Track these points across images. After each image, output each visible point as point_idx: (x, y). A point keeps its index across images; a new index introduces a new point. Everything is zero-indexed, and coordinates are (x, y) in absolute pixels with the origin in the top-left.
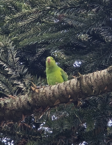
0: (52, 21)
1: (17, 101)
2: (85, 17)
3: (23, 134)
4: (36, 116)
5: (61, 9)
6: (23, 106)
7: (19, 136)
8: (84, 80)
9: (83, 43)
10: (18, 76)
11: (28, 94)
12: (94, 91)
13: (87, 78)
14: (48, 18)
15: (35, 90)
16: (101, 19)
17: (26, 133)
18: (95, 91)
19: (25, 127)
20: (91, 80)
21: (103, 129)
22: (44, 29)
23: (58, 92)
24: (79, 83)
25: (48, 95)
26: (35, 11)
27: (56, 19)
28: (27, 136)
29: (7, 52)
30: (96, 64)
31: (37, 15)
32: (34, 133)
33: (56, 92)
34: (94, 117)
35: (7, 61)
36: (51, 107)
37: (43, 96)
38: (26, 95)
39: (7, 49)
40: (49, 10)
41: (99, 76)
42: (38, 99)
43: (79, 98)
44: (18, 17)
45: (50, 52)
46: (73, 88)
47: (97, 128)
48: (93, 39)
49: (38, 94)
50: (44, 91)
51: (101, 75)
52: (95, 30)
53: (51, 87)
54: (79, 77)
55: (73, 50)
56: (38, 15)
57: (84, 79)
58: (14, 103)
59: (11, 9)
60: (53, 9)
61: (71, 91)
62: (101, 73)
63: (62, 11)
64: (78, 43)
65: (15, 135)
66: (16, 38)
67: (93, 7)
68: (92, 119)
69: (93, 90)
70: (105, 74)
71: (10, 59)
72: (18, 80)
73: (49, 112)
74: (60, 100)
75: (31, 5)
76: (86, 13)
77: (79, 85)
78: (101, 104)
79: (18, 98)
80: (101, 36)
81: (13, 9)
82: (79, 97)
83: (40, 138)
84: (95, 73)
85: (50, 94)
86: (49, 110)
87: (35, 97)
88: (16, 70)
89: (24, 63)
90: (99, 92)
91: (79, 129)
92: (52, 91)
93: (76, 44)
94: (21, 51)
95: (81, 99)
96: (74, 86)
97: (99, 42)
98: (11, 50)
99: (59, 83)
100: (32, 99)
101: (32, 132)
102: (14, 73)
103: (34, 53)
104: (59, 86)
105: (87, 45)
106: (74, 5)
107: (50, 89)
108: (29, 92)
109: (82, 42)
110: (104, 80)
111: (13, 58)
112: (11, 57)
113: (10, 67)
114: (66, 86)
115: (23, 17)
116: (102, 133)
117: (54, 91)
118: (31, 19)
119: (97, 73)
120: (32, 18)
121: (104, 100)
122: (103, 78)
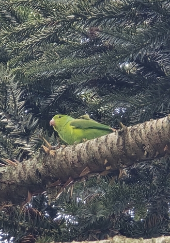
0: (77, 41)
1: (19, 169)
2: (132, 34)
3: (29, 226)
4: (50, 195)
5: (92, 19)
6: (29, 177)
7: (23, 229)
8: (129, 135)
9: (129, 77)
10: (24, 132)
11: (37, 158)
12: (146, 153)
13: (135, 131)
14: (71, 35)
15: (49, 152)
16: (159, 36)
17: (35, 225)
18: (148, 153)
19: (33, 215)
20: (140, 135)
21: (162, 219)
22: (64, 54)
23: (86, 155)
24: (121, 139)
25: (70, 159)
26: (50, 22)
27: (84, 38)
28: (35, 230)
29: (6, 93)
30: (149, 111)
31: (52, 28)
32: (48, 224)
33: (83, 155)
34: (146, 197)
35: (5, 108)
36: (75, 180)
37: (62, 161)
38: (34, 159)
39: (6, 87)
40: (72, 21)
41: (155, 129)
42: (53, 167)
43: (121, 165)
44: (20, 31)
45: (74, 91)
46: (112, 148)
47: (152, 217)
48: (146, 71)
49: (54, 157)
50: (64, 153)
51: (158, 126)
52: (149, 56)
53: (74, 147)
54: (122, 129)
55: (112, 89)
56: (55, 28)
57: (130, 133)
58: (14, 173)
59: (9, 20)
60: (80, 18)
61: (109, 153)
62: (158, 124)
63: (94, 22)
64: (120, 77)
65: (16, 227)
66: (18, 70)
67: (146, 17)
68: (144, 201)
69: (145, 151)
70: (165, 125)
71: (10, 103)
72: (23, 139)
73: (72, 189)
74: (89, 168)
75: (43, 13)
76: (134, 28)
77: (121, 143)
78: (157, 176)
79: (20, 165)
80: (158, 66)
81: (13, 21)
82: (121, 163)
83: (57, 232)
84: (148, 123)
85: (73, 157)
86: (72, 184)
87: (48, 163)
88: (19, 123)
89: (31, 109)
90: (155, 155)
91: (122, 220)
92: (76, 153)
93: (116, 79)
94: (27, 90)
95: (124, 166)
96: (113, 145)
97: (156, 75)
98: (11, 89)
99: (88, 140)
100: (44, 167)
101: (45, 222)
102: (16, 127)
103: (47, 94)
104: (88, 144)
105: (135, 81)
106: (115, 14)
107: (74, 150)
108: (38, 154)
109: (127, 76)
110: (162, 134)
111: (15, 102)
112: (12, 100)
113: (10, 116)
114: (100, 145)
115: (30, 32)
116: (159, 225)
117: (80, 152)
118: (43, 34)
119: (151, 124)
120: (45, 33)
121: (163, 169)
122: (161, 132)
